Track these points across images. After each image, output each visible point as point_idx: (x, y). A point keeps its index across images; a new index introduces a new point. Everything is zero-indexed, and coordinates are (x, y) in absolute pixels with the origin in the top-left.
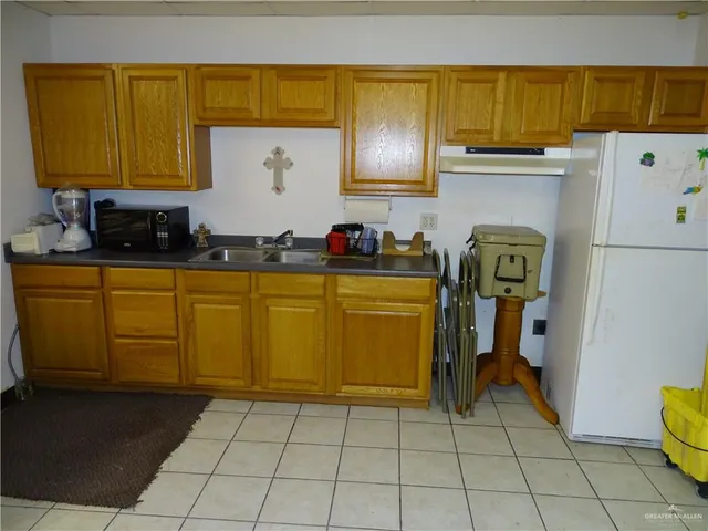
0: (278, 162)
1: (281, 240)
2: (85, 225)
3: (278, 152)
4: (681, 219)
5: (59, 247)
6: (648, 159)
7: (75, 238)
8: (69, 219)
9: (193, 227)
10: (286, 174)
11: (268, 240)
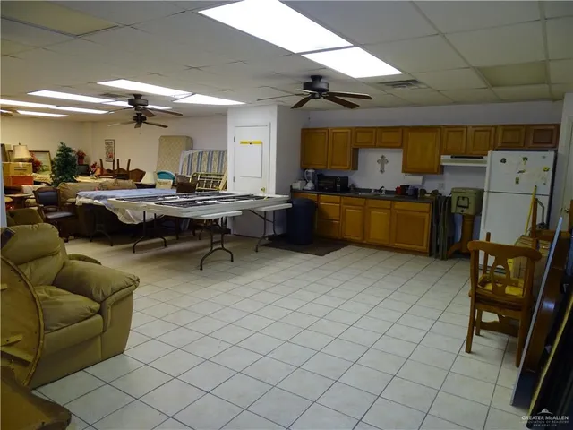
0: (383, 161)
1: (380, 190)
2: (313, 182)
3: (383, 157)
4: (517, 182)
5: (305, 188)
6: (504, 161)
7: (310, 185)
8: (309, 178)
9: (350, 184)
10: (386, 166)
11: (376, 191)
